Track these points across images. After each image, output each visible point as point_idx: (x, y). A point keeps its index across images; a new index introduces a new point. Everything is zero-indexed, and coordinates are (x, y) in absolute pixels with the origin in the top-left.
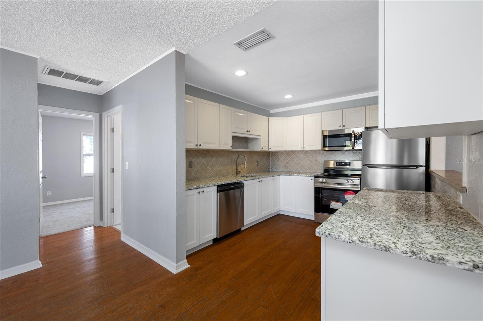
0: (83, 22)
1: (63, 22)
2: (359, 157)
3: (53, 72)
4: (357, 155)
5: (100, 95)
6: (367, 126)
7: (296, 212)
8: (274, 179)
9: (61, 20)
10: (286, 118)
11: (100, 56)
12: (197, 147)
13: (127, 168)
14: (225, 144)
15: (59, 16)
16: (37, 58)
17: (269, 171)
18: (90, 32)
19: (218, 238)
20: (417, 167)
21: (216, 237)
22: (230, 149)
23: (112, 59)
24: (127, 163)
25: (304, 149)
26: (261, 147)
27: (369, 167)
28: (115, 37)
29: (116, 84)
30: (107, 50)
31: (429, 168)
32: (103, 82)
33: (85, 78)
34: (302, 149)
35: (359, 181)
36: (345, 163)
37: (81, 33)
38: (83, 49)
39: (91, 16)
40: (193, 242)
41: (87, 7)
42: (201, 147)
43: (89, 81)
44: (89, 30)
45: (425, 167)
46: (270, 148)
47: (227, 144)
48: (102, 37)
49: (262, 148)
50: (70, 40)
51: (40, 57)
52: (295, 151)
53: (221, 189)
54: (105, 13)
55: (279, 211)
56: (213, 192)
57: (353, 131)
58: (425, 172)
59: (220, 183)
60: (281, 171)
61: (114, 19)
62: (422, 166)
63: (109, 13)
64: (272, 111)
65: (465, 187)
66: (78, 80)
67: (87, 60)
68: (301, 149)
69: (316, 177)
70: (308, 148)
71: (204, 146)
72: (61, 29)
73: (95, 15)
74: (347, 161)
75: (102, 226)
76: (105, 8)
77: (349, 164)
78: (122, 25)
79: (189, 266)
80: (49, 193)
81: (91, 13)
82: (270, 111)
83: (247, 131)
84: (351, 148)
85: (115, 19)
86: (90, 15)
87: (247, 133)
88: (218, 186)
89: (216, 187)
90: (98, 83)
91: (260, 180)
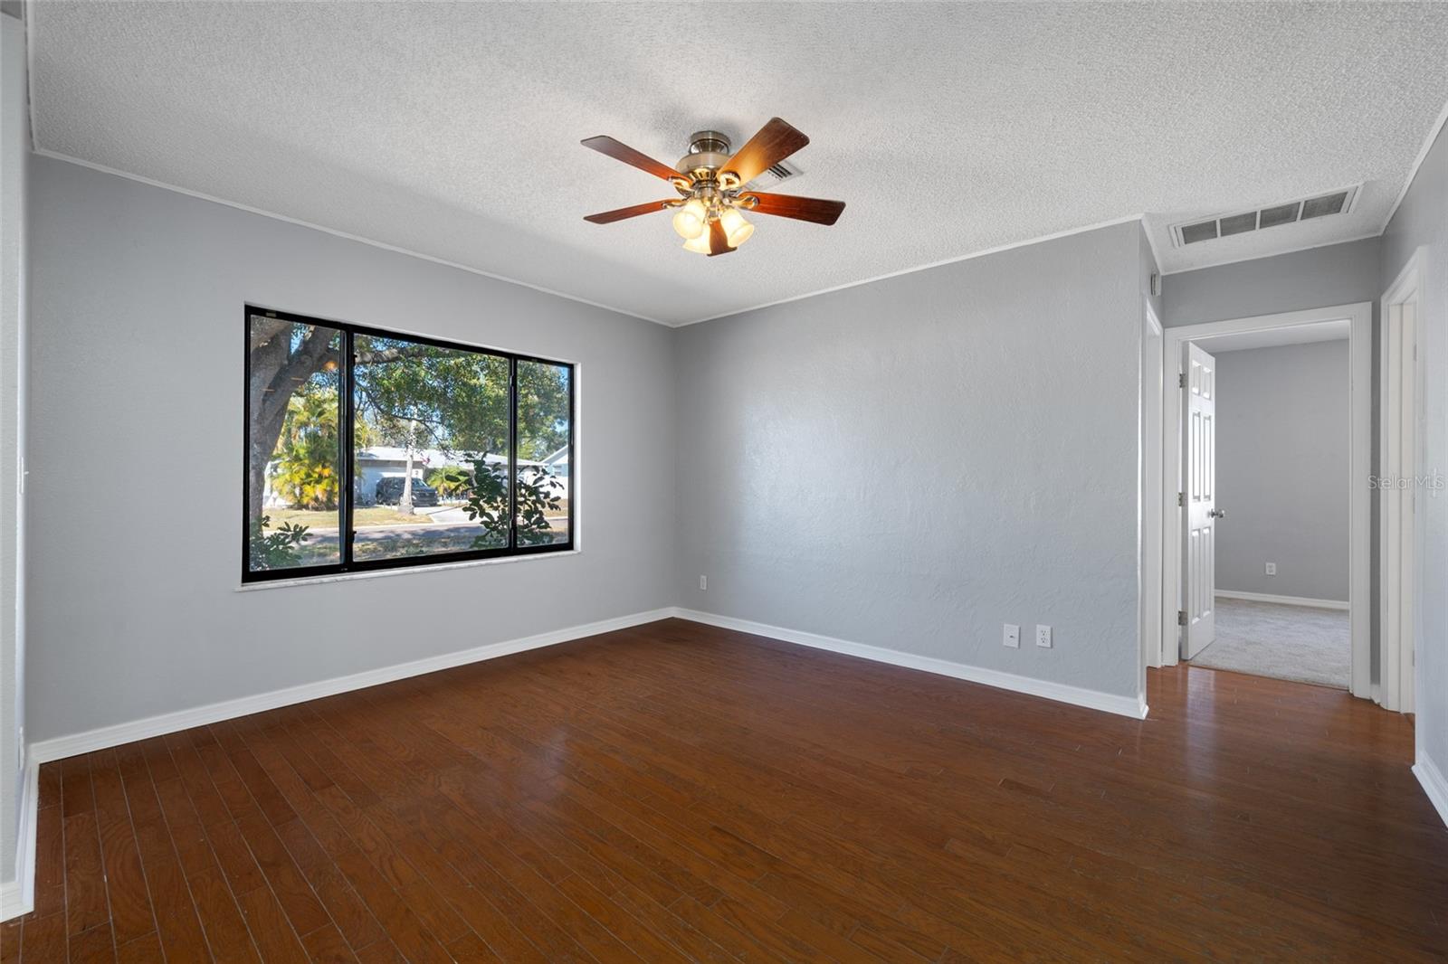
0: (1160, 87)
1: (1127, 118)
3: (1194, 233)
5: (1377, 237)
9: (1120, 116)
11: (1270, 130)
15: (1111, 113)
16: (1140, 221)
18: (1192, 94)
23: (1316, 114)
28: (1266, 55)
29: (1406, 175)
30: (1276, 100)
32: (1346, 193)
33: (1278, 208)
37: (1177, 110)
38: (1211, 142)
39: (1166, 60)
41: (1141, 51)
43: (1298, 212)
44: (1187, 92)
48: (1230, 84)
50: (1169, 141)
51: (1142, 214)
54: (1186, 25)
61: (1218, 18)
63: (1196, 18)
66: (1264, 223)
67: (1245, 162)
72: (1133, 134)
73: (1169, 51)
75: (1376, 701)
76: (1176, 16)
78: (1254, 13)
80: (1271, 567)
81: (1159, 56)
85: (1221, 16)
86: (1160, 59)
90: (1334, 204)
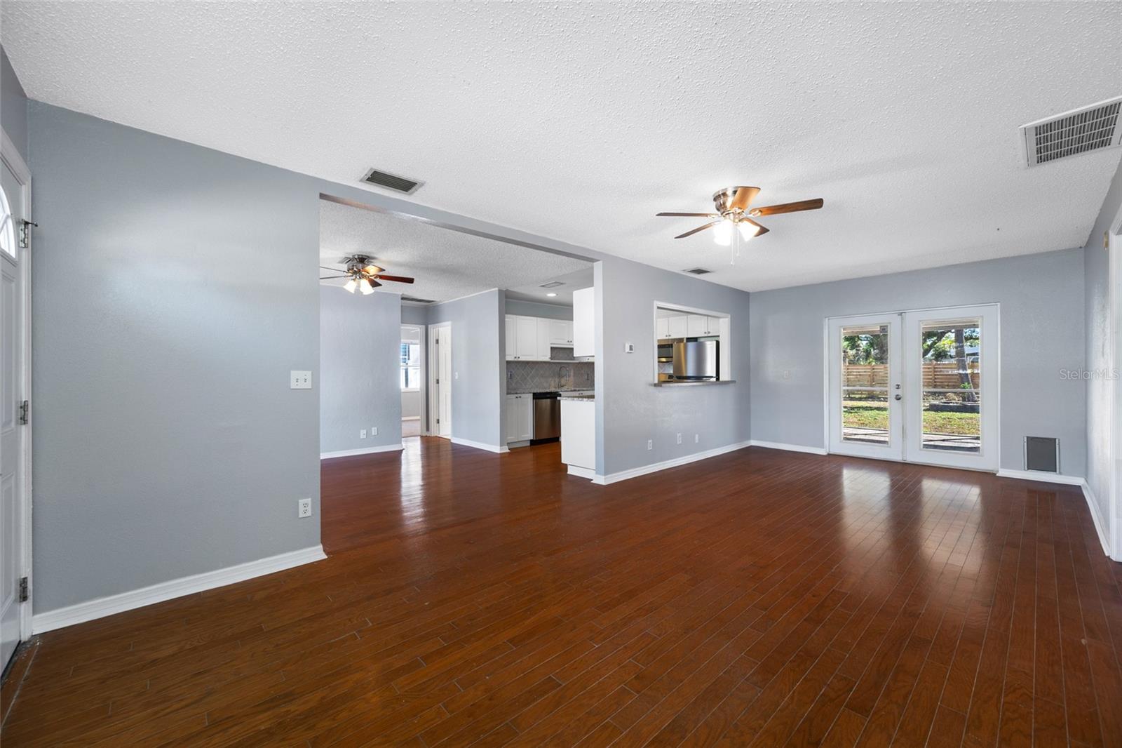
12: (516, 360)
13: (457, 377)
14: (544, 356)
19: (535, 439)
21: (533, 439)
22: (549, 360)
24: (457, 373)
42: (519, 360)
47: (546, 356)
53: (537, 397)
56: (529, 400)
59: (535, 391)
71: (522, 359)
88: (534, 394)
89: (532, 395)
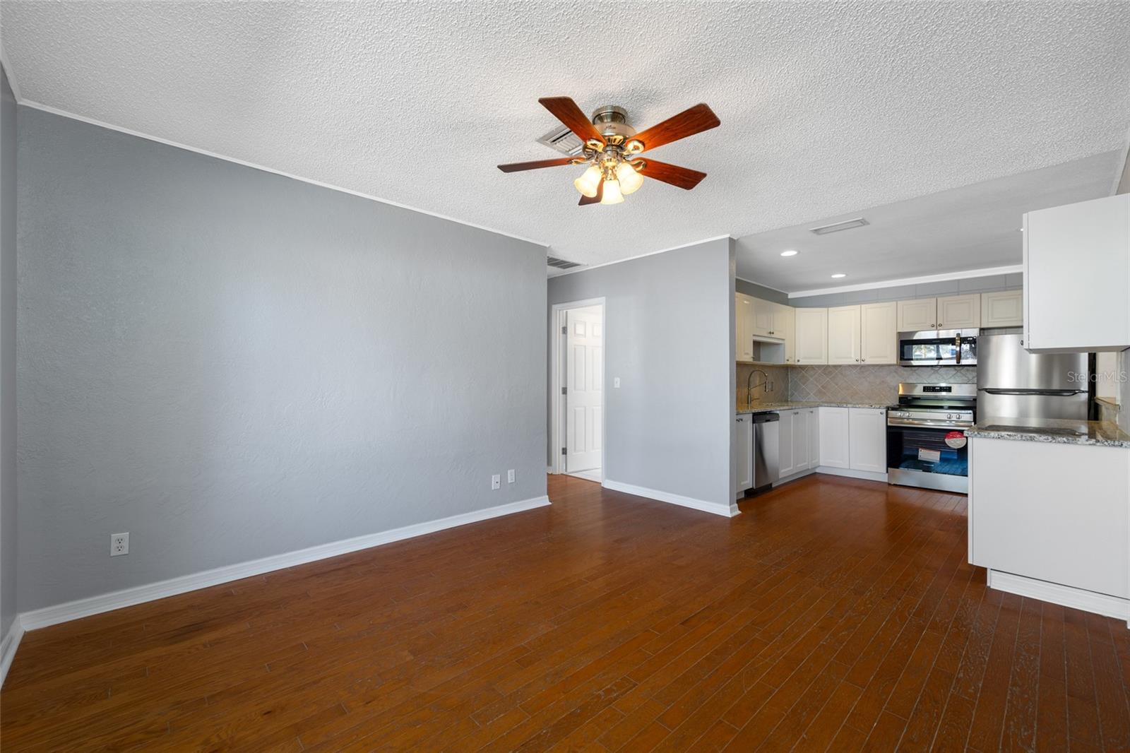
2: (968, 378)
4: (964, 375)
6: (984, 326)
7: (851, 468)
8: (812, 412)
10: (826, 309)
16: (547, 247)
17: (787, 401)
19: (755, 488)
20: (1073, 392)
21: (751, 487)
22: (751, 360)
25: (862, 363)
26: (786, 358)
27: (989, 392)
31: (1095, 395)
32: (579, 265)
34: (859, 363)
35: (972, 415)
36: (941, 387)
40: (746, 482)
45: (1087, 394)
46: (798, 361)
47: (747, 354)
49: (788, 360)
51: (549, 245)
52: (840, 366)
53: (755, 419)
55: (816, 468)
56: (749, 422)
57: (958, 335)
58: (1087, 400)
60: (810, 400)
62: (1083, 392)
64: (791, 295)
65: (1118, 405)
68: (856, 363)
69: (888, 409)
70: (869, 361)
74: (943, 385)
77: (949, 389)
79: (740, 512)
82: (787, 295)
83: (770, 333)
84: (954, 362)
87: (769, 335)
88: (754, 415)
89: (751, 415)
91: (796, 411)
